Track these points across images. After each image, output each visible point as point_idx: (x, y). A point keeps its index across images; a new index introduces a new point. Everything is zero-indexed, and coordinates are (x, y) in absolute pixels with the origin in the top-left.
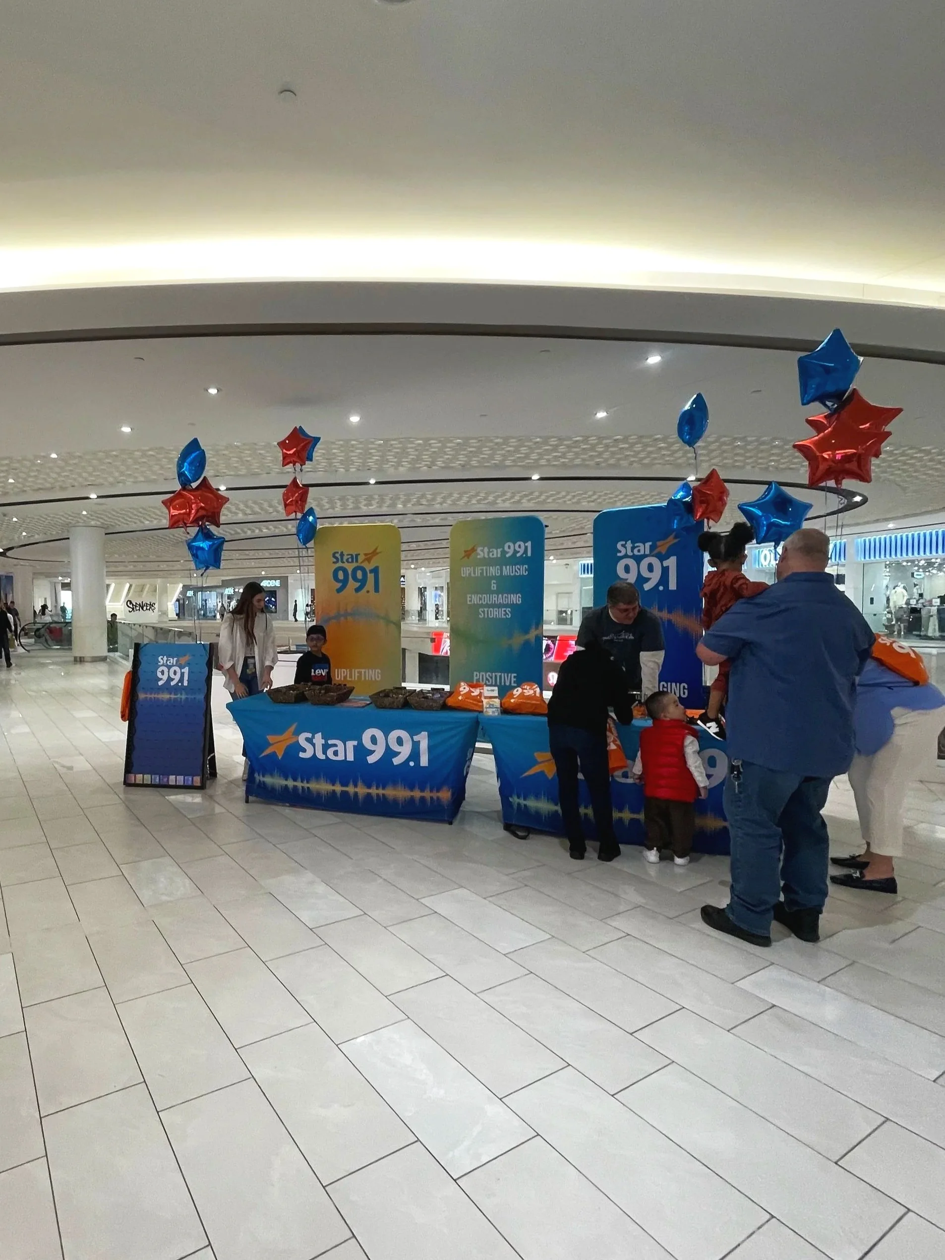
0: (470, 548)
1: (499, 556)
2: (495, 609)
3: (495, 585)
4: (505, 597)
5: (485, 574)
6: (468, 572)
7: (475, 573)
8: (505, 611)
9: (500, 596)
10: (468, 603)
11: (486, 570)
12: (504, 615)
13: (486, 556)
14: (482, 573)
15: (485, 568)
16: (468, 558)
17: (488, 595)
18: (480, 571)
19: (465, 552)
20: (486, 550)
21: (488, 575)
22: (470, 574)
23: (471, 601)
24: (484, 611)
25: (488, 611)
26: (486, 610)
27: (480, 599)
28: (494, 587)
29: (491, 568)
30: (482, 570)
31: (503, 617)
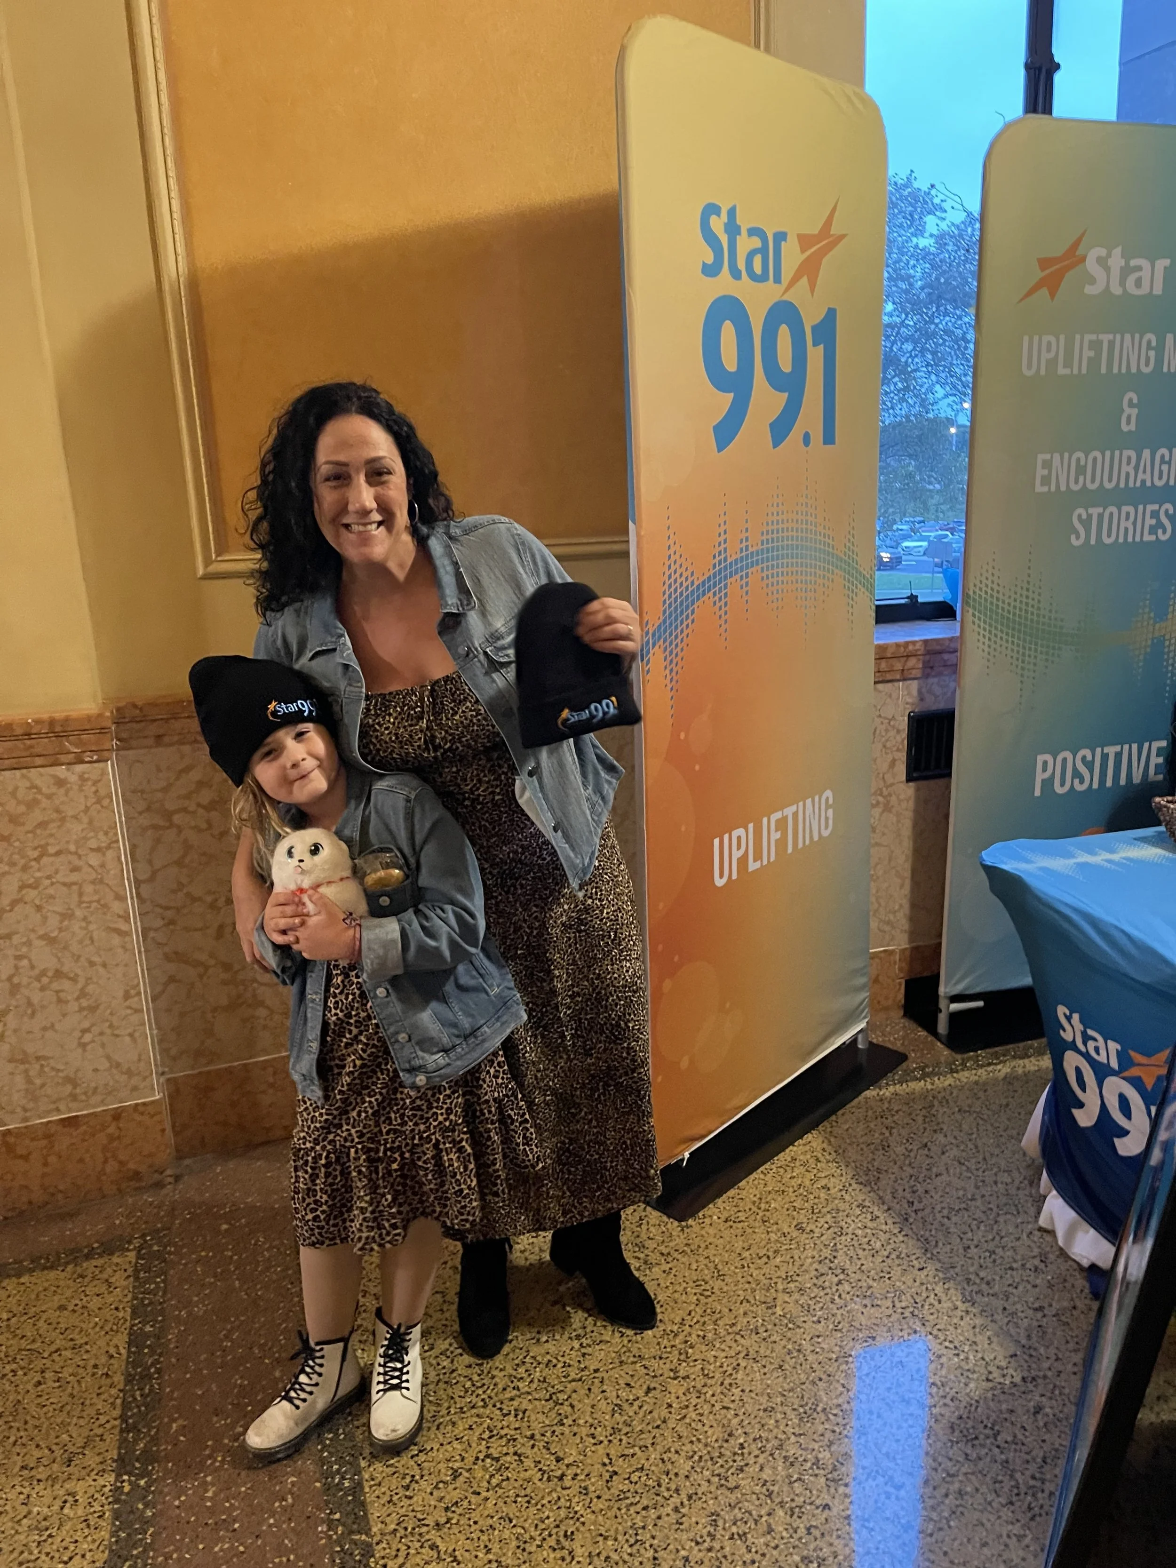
0: (1058, 250)
1: (1158, 290)
2: (1125, 509)
3: (1134, 412)
4: (1163, 461)
5: (1103, 370)
6: (1045, 356)
7: (1068, 364)
8: (1155, 514)
9: (1146, 453)
10: (1039, 489)
11: (1111, 344)
12: (1153, 530)
13: (1117, 290)
14: (1094, 363)
15: (1106, 338)
16: (1052, 295)
17: (1108, 454)
18: (1088, 353)
19: (1044, 263)
20: (1116, 261)
21: (1115, 370)
22: (1052, 363)
23: (1046, 480)
24: (1090, 516)
25: (1101, 516)
26: (1095, 511)
27: (1081, 470)
28: (1129, 418)
29: (1128, 337)
30: (1096, 346)
31: (1147, 538)
